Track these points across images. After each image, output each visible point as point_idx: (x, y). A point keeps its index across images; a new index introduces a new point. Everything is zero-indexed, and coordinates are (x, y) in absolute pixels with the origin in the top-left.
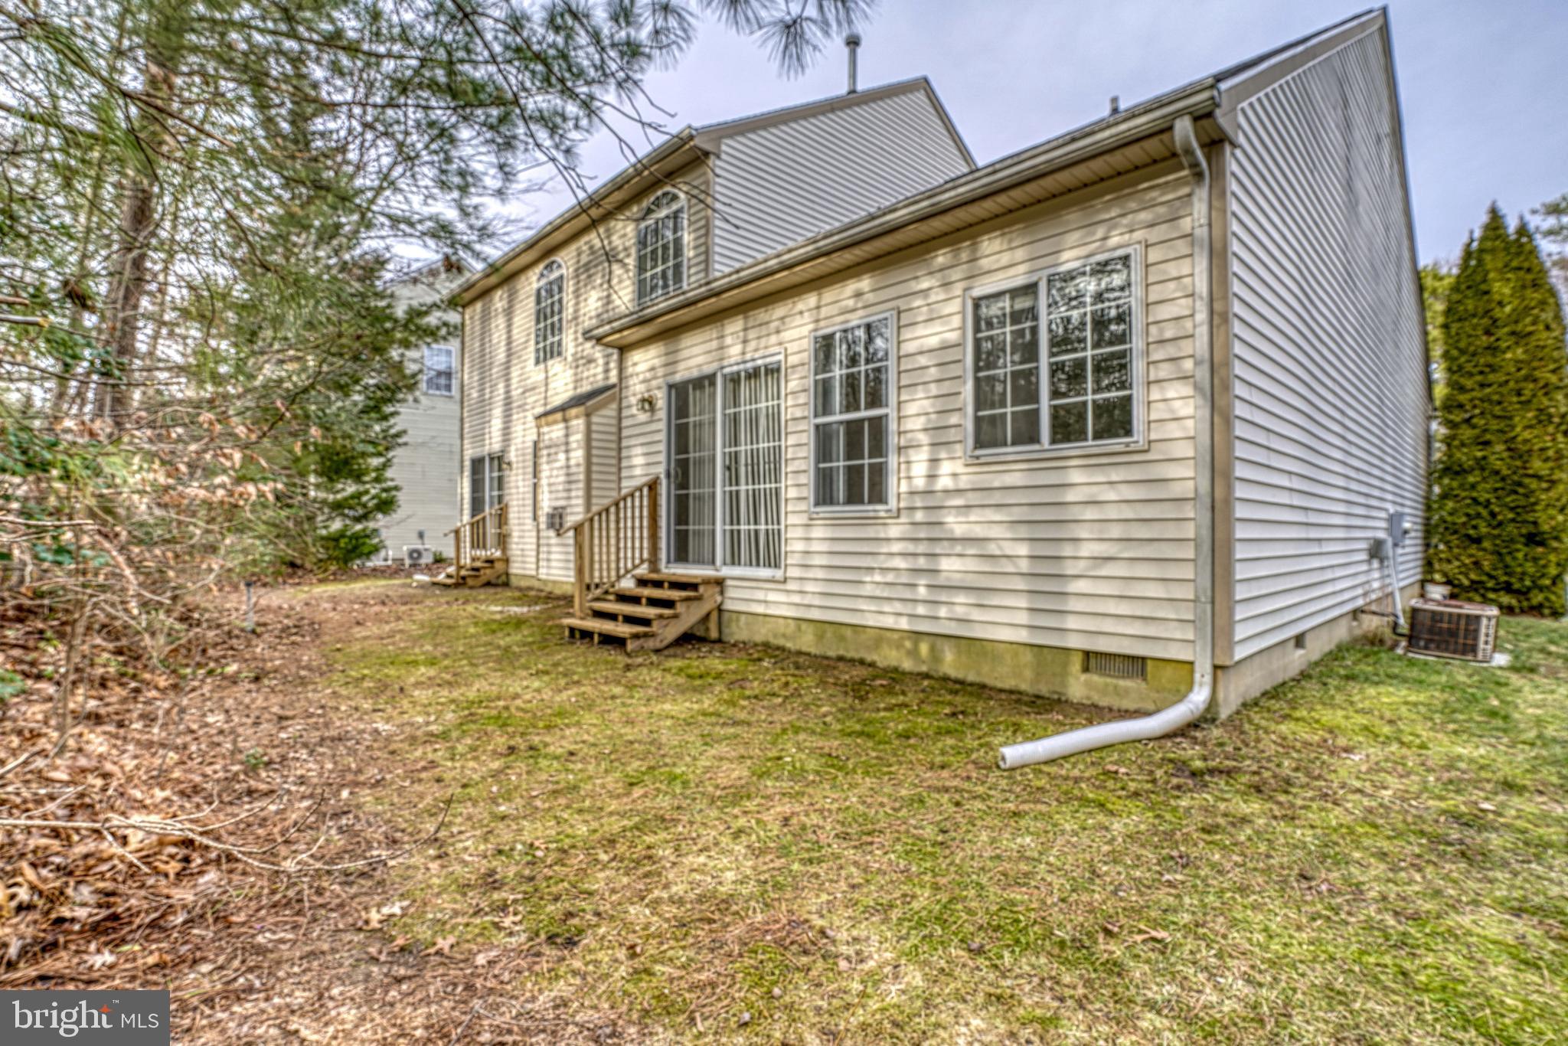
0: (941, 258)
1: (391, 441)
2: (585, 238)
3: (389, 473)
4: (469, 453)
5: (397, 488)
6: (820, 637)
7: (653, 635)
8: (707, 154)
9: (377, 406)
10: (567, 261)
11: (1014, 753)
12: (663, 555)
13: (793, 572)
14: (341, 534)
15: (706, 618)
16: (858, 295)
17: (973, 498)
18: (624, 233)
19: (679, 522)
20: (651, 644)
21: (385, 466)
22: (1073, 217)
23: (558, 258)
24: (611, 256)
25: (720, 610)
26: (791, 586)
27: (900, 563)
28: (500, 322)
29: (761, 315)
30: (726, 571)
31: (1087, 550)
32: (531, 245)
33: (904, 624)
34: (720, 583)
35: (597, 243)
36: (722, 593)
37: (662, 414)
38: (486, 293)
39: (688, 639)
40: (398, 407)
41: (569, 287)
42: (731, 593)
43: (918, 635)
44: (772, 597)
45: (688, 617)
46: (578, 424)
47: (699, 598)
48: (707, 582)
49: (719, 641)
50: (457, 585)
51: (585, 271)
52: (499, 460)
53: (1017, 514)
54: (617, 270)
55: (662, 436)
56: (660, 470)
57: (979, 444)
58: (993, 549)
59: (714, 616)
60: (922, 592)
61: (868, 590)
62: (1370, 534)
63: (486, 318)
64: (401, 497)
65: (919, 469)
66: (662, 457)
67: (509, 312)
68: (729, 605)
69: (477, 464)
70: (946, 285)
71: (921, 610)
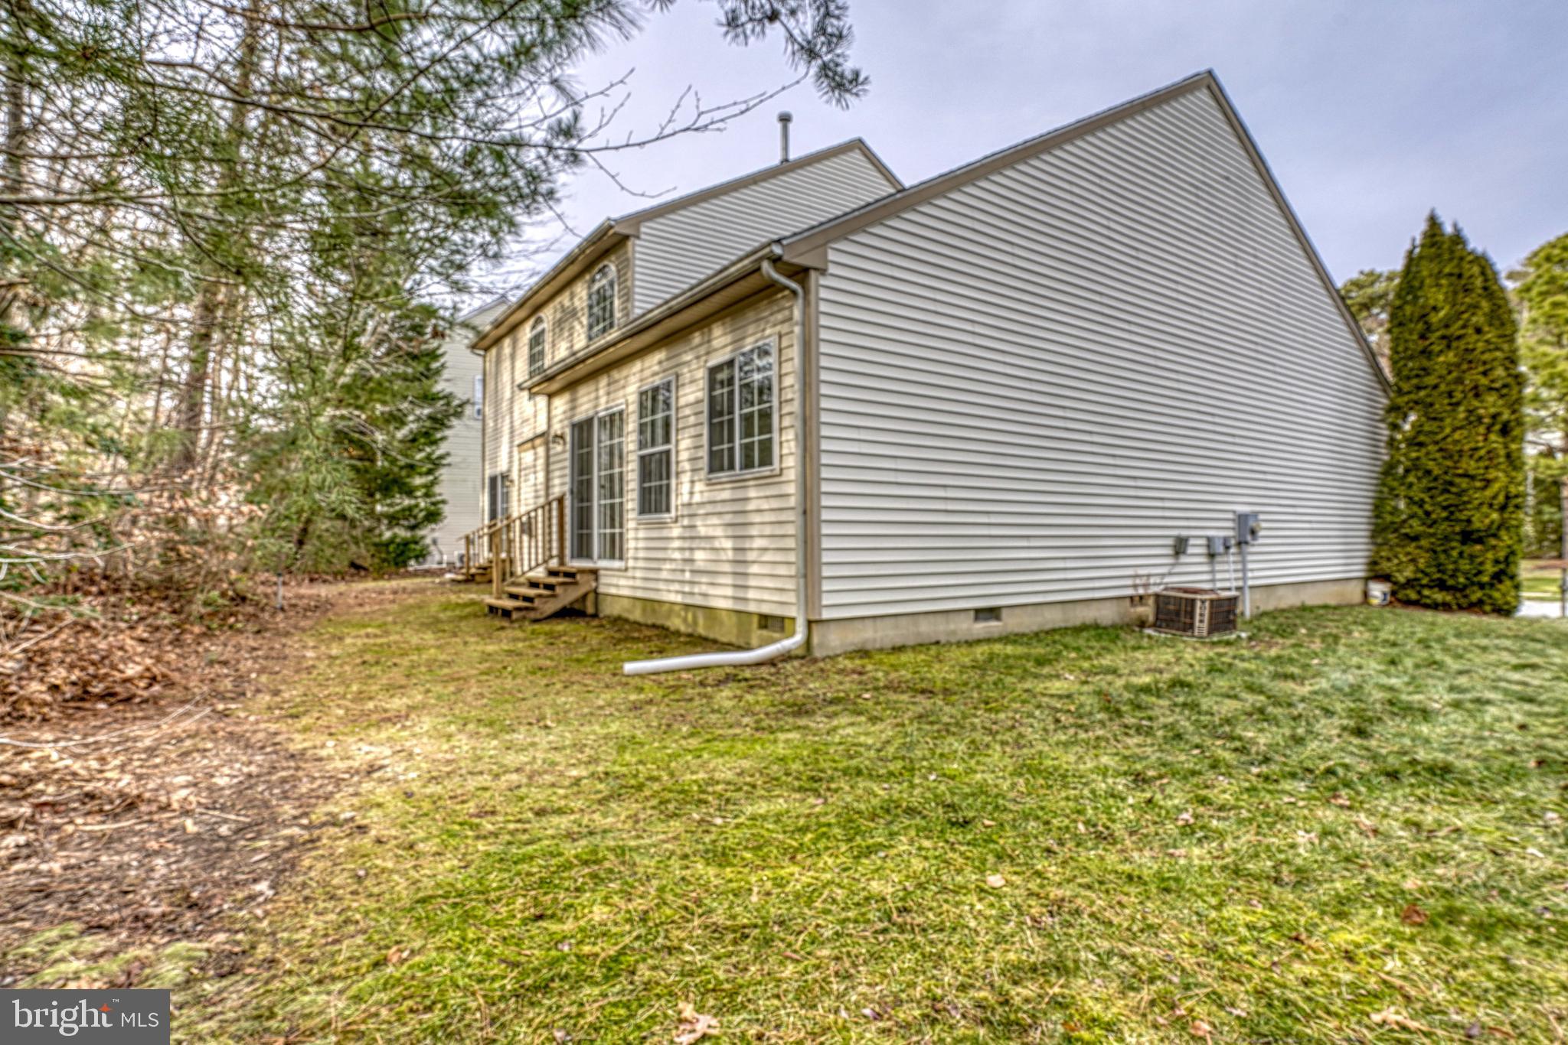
0: (697, 338)
1: (435, 464)
2: (558, 300)
3: (437, 489)
4: (488, 473)
5: (444, 502)
6: (644, 610)
7: (533, 609)
8: (626, 237)
9: (428, 435)
10: (548, 314)
11: (629, 667)
12: (568, 552)
13: (631, 563)
14: (391, 541)
15: (584, 597)
16: (660, 363)
17: (709, 508)
18: (581, 294)
19: (581, 527)
20: (532, 615)
21: (433, 483)
22: (751, 315)
23: (543, 314)
24: (573, 313)
25: (595, 592)
26: (630, 573)
27: (677, 555)
28: (506, 364)
29: (615, 374)
30: (602, 564)
31: (758, 543)
32: (521, 305)
33: (679, 599)
34: (594, 573)
35: (567, 303)
36: (597, 579)
37: (568, 446)
38: (498, 341)
39: (568, 613)
40: (447, 432)
41: (548, 337)
42: (603, 580)
43: (687, 606)
44: (622, 582)
45: (567, 597)
46: (541, 451)
47: (576, 583)
48: (582, 571)
49: (595, 616)
50: (466, 581)
51: (559, 324)
52: (505, 477)
53: (728, 519)
54: (576, 324)
55: (567, 463)
56: (567, 488)
57: (711, 470)
58: (717, 544)
59: (591, 597)
60: (687, 576)
61: (664, 575)
62: (1175, 532)
63: (499, 361)
64: (446, 509)
65: (685, 488)
66: (568, 479)
67: (513, 356)
68: (602, 590)
69: (493, 480)
70: (698, 358)
71: (687, 589)
